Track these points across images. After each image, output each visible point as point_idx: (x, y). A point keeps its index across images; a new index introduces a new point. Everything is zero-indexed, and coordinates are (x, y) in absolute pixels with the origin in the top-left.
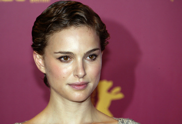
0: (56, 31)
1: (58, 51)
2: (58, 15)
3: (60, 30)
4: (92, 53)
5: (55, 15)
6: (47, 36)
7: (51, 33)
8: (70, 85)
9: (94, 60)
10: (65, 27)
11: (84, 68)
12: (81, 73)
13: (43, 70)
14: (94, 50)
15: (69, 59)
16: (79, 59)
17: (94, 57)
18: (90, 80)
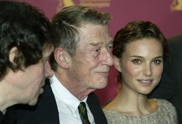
0: (132, 41)
1: (132, 55)
2: (135, 30)
3: (136, 40)
4: (158, 59)
5: (132, 29)
6: (125, 44)
7: (128, 42)
8: (139, 81)
9: (159, 64)
10: (139, 38)
11: (151, 69)
12: (148, 73)
13: (119, 69)
14: (159, 57)
15: (139, 62)
16: (148, 62)
17: (158, 62)
18: (154, 78)
